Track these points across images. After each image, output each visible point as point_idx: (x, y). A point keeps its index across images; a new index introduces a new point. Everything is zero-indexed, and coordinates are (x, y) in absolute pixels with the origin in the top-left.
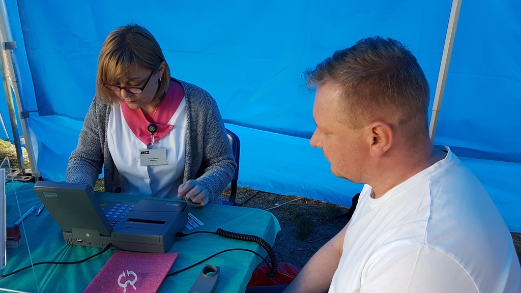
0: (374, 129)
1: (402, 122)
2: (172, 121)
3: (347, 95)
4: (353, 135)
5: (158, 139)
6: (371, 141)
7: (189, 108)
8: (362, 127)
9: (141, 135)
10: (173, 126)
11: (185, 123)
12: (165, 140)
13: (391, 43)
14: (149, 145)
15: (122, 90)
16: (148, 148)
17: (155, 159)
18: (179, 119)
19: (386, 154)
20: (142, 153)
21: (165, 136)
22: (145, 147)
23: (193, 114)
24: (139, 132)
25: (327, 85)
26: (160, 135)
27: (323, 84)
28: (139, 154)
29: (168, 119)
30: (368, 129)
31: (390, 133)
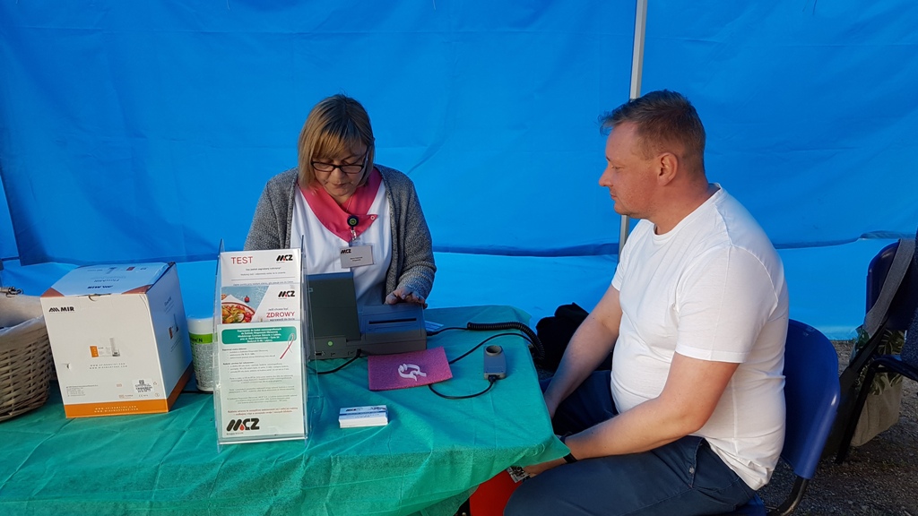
0: (662, 159)
1: (684, 157)
2: (374, 210)
3: (641, 131)
4: (644, 166)
5: (359, 233)
6: (659, 172)
7: (390, 192)
8: (652, 158)
9: (338, 230)
10: (376, 216)
11: (388, 211)
12: (366, 234)
13: (675, 95)
14: (350, 242)
15: (337, 169)
16: (350, 246)
17: (359, 259)
18: (380, 206)
19: (670, 183)
20: (343, 252)
21: (365, 230)
22: (345, 244)
23: (396, 199)
24: (335, 229)
25: (623, 125)
26: (360, 229)
27: (619, 124)
28: (338, 253)
29: (368, 208)
30: (657, 160)
31: (675, 163)
